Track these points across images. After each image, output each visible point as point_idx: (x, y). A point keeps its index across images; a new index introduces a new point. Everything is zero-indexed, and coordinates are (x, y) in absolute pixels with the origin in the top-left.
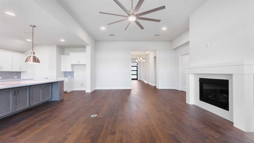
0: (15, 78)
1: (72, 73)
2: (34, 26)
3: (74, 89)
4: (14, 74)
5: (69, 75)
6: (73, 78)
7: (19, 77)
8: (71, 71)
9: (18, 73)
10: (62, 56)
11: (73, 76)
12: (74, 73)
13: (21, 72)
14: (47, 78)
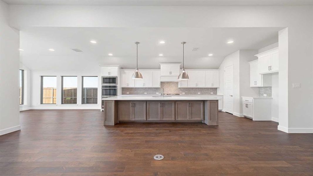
0: (211, 94)
1: (268, 89)
2: (184, 43)
3: (272, 118)
4: (210, 90)
5: (265, 93)
6: (270, 97)
7: (215, 93)
8: (262, 86)
9: (214, 89)
10: (252, 64)
11: (270, 95)
12: (273, 89)
13: (217, 88)
14: (233, 95)
